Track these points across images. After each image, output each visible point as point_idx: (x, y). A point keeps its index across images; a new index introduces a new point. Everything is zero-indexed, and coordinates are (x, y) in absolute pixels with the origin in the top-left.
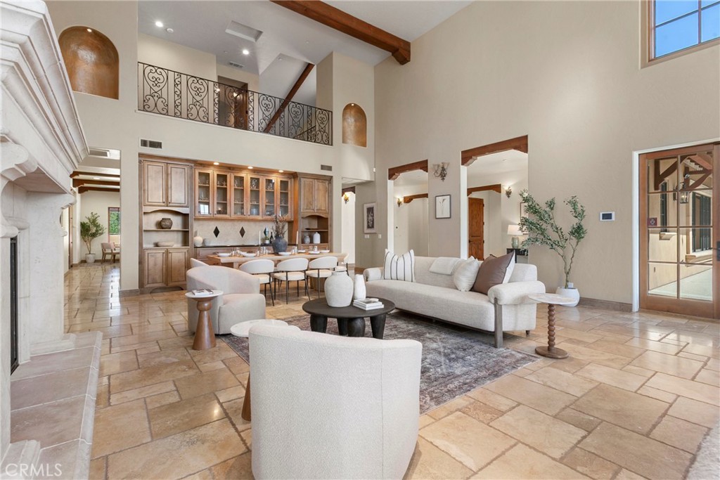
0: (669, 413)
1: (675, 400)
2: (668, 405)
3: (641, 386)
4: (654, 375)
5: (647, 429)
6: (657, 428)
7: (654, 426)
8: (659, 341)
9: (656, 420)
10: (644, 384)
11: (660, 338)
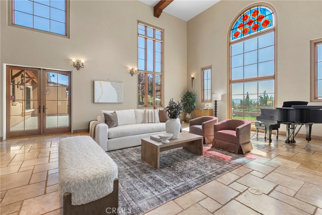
0: (33, 173)
1: (34, 168)
2: (32, 170)
3: (19, 169)
4: (23, 162)
5: (28, 182)
6: (31, 180)
7: (30, 180)
8: (20, 149)
9: (30, 177)
10: (20, 168)
11: (20, 148)
